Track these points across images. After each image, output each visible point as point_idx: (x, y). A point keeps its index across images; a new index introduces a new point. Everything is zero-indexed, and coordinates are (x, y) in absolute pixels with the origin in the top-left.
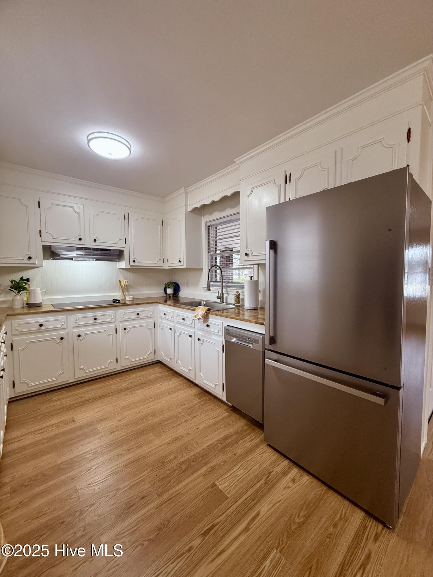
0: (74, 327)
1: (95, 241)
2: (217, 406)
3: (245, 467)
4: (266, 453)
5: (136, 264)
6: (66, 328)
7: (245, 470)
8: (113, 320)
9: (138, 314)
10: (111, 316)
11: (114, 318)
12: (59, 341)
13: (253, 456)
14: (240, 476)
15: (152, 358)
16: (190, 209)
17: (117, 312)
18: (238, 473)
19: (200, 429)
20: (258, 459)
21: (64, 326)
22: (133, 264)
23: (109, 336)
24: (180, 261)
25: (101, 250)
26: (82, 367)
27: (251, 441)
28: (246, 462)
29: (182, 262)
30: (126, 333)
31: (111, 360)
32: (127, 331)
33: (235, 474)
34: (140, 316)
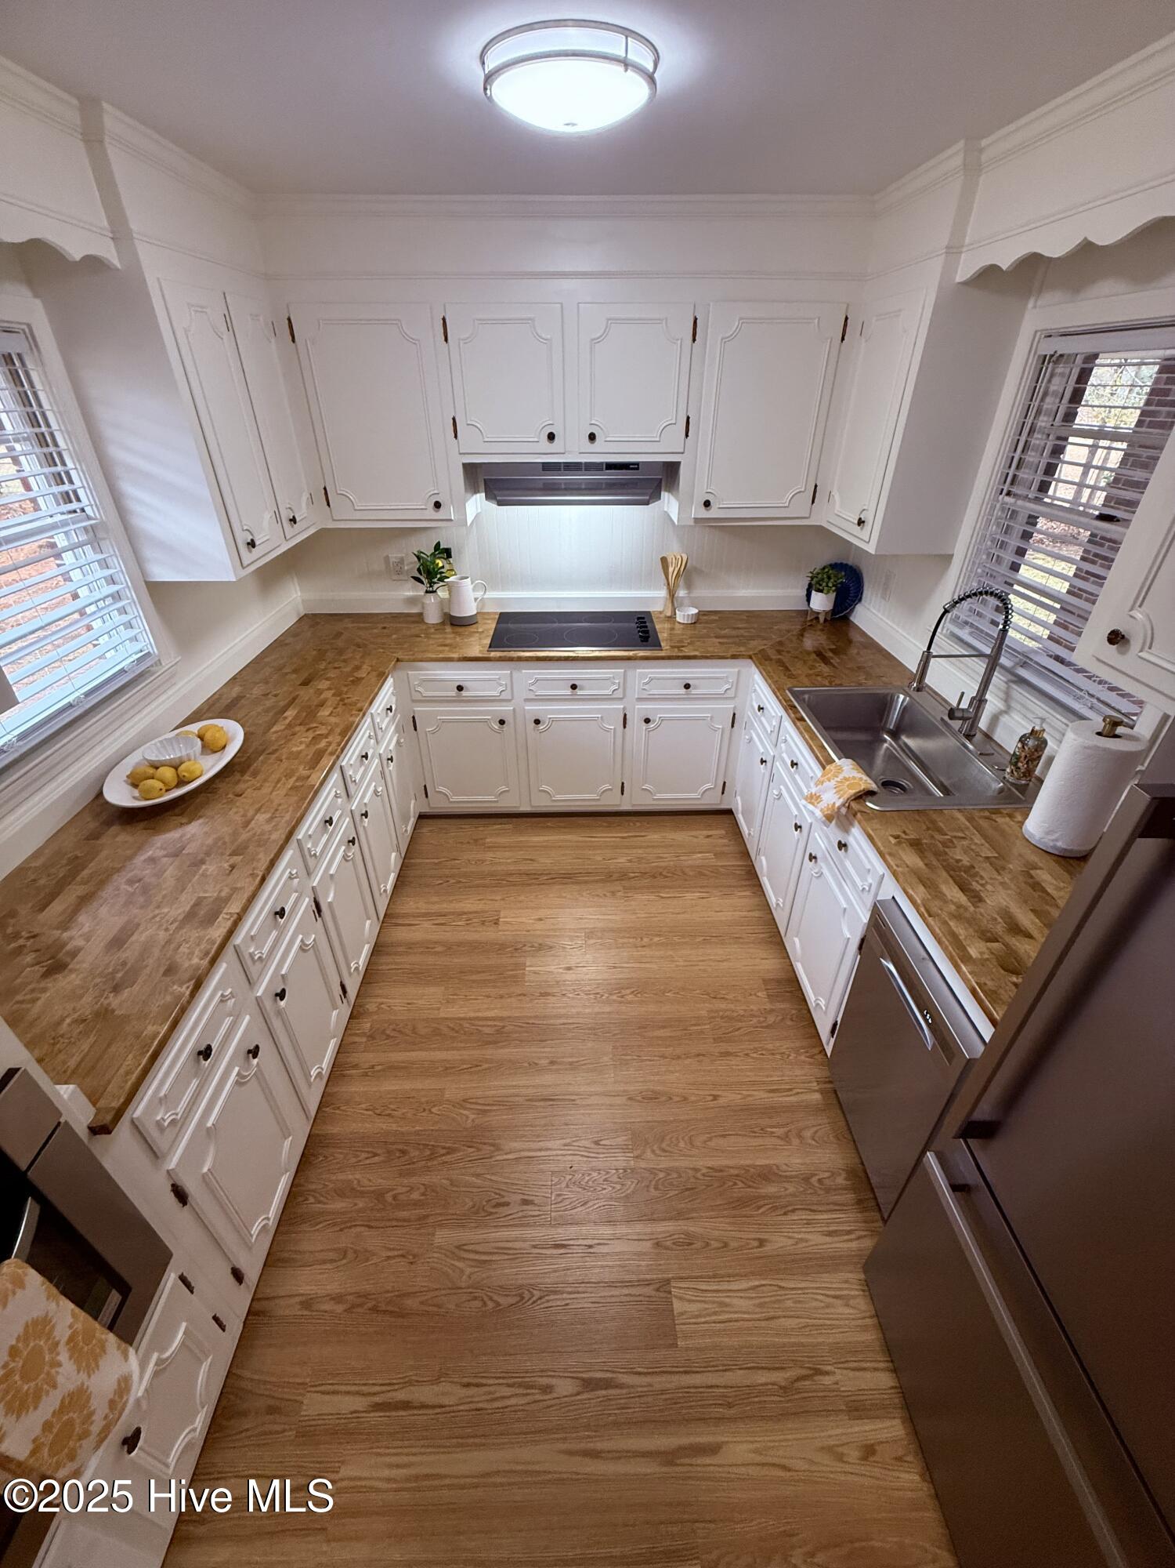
0: (527, 700)
1: (592, 437)
2: (807, 1052)
3: (762, 1300)
4: (847, 1305)
5: (713, 513)
6: (509, 701)
7: (758, 1310)
8: (619, 694)
9: (687, 686)
10: (614, 684)
11: (621, 690)
12: (496, 726)
13: (803, 1285)
14: (736, 1312)
15: (712, 801)
16: (966, 269)
17: (630, 673)
18: (735, 1301)
19: (721, 1101)
20: (815, 1304)
21: (506, 695)
22: (704, 513)
23: (608, 731)
24: (861, 522)
25: (611, 466)
26: (544, 787)
27: (830, 1234)
28: (776, 1288)
29: (868, 527)
30: (648, 731)
31: (607, 786)
32: (651, 725)
33: (727, 1300)
34: (694, 692)
